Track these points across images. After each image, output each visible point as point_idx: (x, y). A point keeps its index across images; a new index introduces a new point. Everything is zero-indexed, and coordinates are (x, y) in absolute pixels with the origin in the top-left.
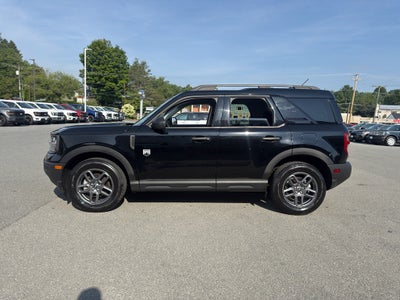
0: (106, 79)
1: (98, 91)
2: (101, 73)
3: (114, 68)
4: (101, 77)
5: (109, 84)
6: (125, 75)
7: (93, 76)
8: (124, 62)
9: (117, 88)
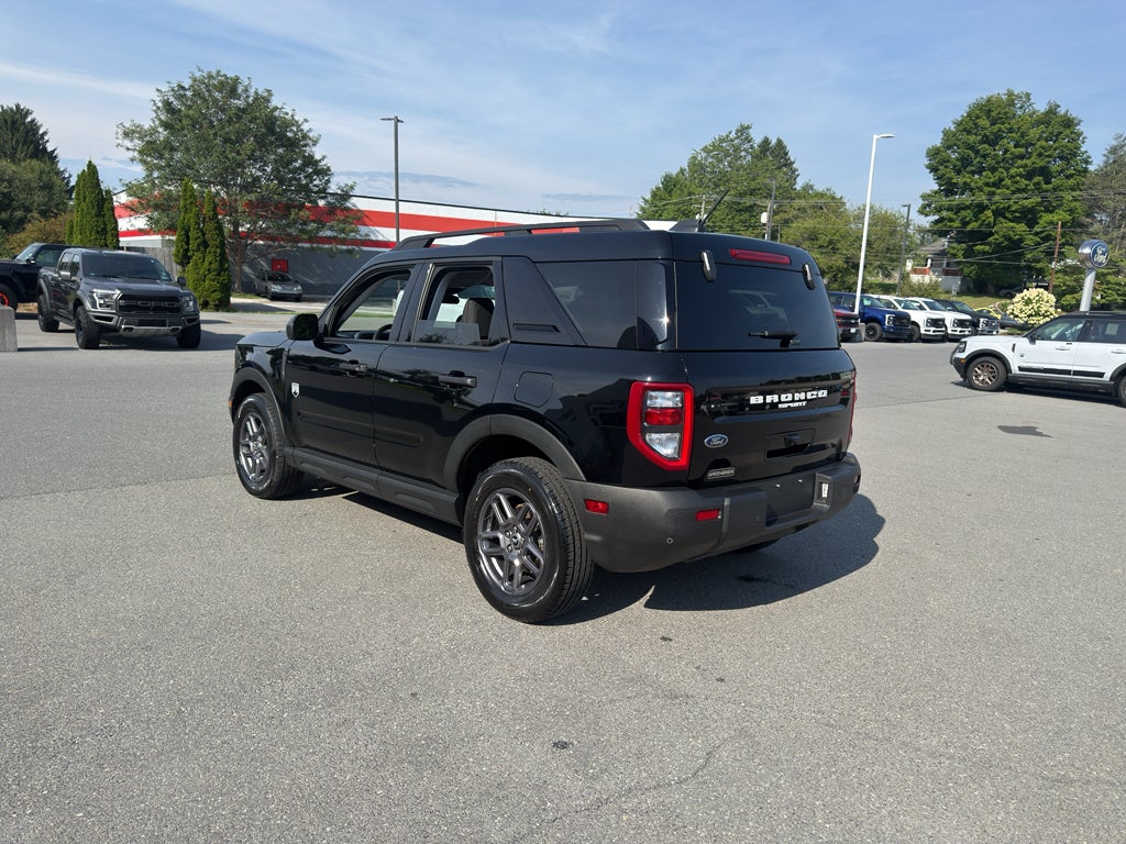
0: (999, 213)
1: (969, 253)
2: (982, 198)
3: (1029, 176)
4: (981, 208)
5: (1004, 227)
6: (1068, 196)
7: (959, 209)
8: (1071, 154)
9: (1030, 240)
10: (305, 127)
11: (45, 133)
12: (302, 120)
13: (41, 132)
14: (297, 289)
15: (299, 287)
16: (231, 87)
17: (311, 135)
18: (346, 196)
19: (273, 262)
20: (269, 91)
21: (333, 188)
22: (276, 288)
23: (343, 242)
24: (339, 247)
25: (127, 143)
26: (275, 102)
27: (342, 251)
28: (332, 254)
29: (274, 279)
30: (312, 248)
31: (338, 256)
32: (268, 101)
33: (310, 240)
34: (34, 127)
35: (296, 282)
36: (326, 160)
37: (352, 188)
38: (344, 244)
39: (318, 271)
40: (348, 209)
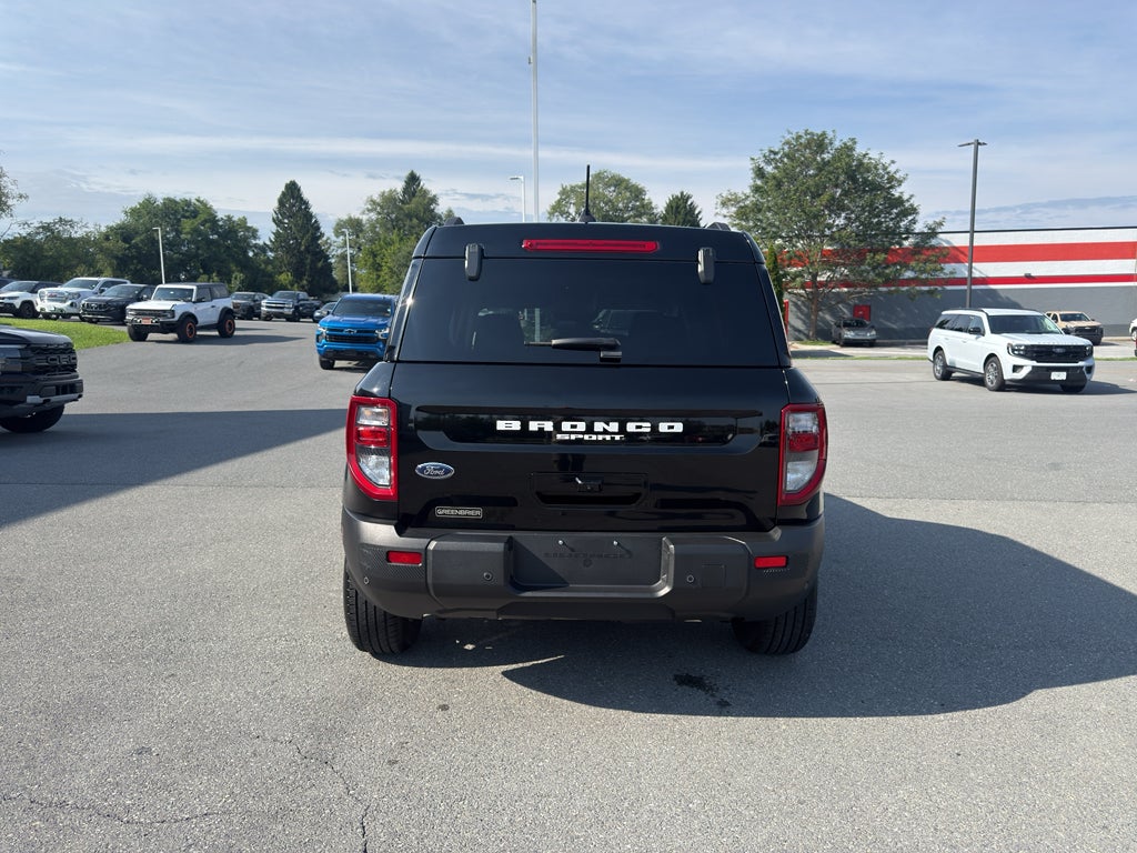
10: (892, 169)
11: (700, 213)
12: (889, 162)
13: (696, 212)
14: (871, 334)
15: (874, 333)
16: (819, 144)
17: (897, 176)
18: (933, 233)
19: (855, 309)
20: (853, 139)
21: (918, 228)
22: (849, 334)
23: (925, 282)
24: (918, 288)
25: (725, 211)
26: (859, 150)
27: (922, 293)
28: (911, 296)
29: (848, 325)
30: (890, 292)
31: (917, 298)
32: (852, 149)
33: (887, 282)
34: (692, 208)
35: (873, 327)
36: (913, 199)
37: (941, 224)
38: (925, 285)
39: (903, 315)
40: (933, 248)
